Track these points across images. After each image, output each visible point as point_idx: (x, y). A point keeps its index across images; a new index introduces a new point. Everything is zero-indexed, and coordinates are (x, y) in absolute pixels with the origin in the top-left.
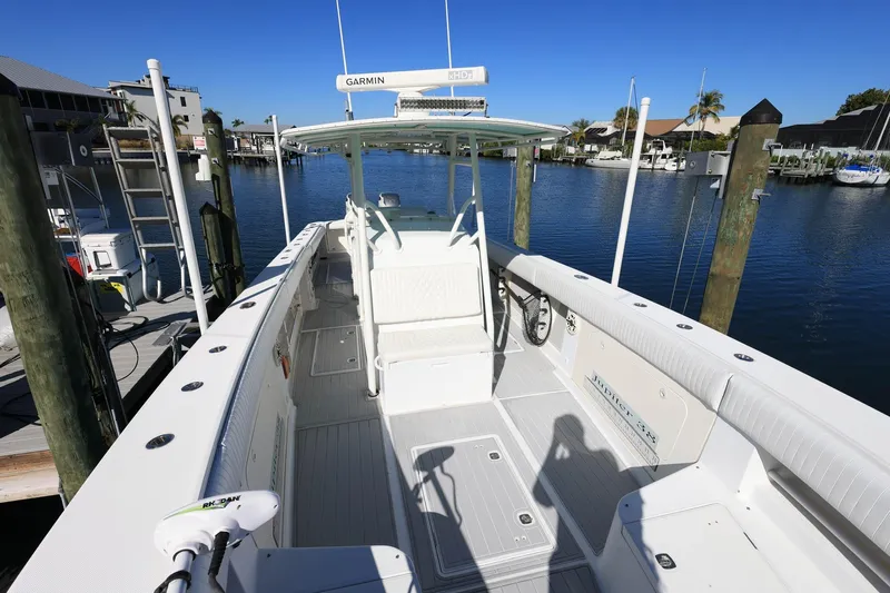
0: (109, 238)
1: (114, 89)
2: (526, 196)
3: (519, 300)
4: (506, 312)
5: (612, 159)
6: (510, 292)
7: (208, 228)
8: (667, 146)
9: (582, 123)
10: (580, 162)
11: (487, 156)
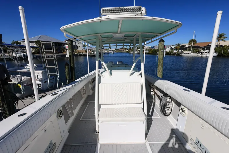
0: (41, 71)
1: (66, 41)
2: (161, 61)
3: (159, 97)
4: (154, 100)
5: (188, 53)
6: (155, 93)
7: (66, 69)
8: (207, 50)
9: (179, 44)
10: (178, 55)
11: (150, 54)
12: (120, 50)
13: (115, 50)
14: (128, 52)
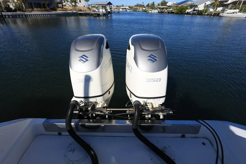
10: (216, 15)
11: (176, 13)
12: (135, 7)
13: (128, 8)
14: (145, 11)
